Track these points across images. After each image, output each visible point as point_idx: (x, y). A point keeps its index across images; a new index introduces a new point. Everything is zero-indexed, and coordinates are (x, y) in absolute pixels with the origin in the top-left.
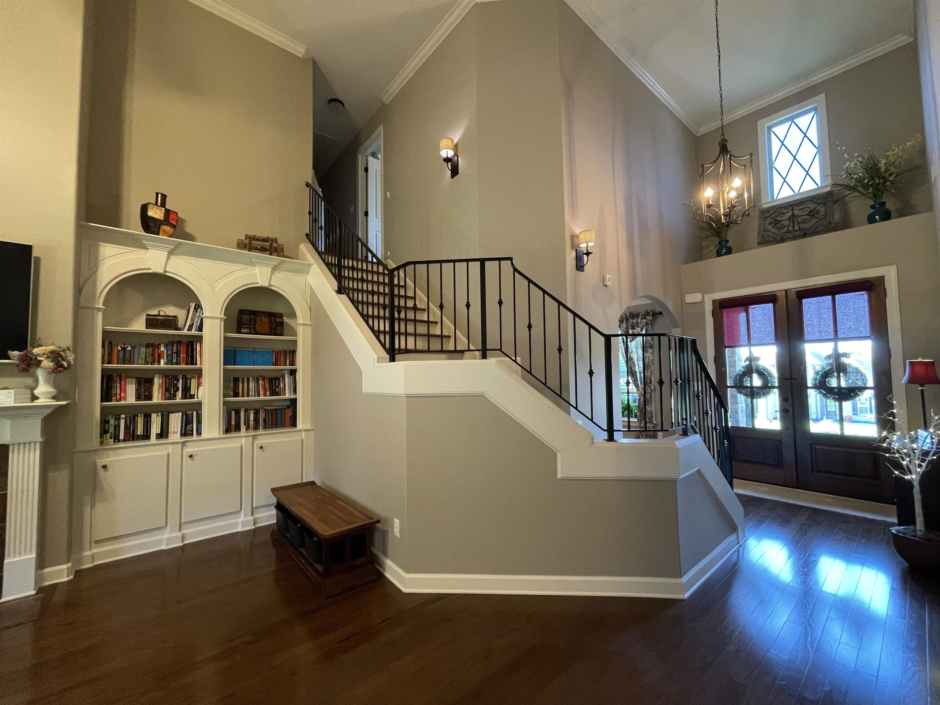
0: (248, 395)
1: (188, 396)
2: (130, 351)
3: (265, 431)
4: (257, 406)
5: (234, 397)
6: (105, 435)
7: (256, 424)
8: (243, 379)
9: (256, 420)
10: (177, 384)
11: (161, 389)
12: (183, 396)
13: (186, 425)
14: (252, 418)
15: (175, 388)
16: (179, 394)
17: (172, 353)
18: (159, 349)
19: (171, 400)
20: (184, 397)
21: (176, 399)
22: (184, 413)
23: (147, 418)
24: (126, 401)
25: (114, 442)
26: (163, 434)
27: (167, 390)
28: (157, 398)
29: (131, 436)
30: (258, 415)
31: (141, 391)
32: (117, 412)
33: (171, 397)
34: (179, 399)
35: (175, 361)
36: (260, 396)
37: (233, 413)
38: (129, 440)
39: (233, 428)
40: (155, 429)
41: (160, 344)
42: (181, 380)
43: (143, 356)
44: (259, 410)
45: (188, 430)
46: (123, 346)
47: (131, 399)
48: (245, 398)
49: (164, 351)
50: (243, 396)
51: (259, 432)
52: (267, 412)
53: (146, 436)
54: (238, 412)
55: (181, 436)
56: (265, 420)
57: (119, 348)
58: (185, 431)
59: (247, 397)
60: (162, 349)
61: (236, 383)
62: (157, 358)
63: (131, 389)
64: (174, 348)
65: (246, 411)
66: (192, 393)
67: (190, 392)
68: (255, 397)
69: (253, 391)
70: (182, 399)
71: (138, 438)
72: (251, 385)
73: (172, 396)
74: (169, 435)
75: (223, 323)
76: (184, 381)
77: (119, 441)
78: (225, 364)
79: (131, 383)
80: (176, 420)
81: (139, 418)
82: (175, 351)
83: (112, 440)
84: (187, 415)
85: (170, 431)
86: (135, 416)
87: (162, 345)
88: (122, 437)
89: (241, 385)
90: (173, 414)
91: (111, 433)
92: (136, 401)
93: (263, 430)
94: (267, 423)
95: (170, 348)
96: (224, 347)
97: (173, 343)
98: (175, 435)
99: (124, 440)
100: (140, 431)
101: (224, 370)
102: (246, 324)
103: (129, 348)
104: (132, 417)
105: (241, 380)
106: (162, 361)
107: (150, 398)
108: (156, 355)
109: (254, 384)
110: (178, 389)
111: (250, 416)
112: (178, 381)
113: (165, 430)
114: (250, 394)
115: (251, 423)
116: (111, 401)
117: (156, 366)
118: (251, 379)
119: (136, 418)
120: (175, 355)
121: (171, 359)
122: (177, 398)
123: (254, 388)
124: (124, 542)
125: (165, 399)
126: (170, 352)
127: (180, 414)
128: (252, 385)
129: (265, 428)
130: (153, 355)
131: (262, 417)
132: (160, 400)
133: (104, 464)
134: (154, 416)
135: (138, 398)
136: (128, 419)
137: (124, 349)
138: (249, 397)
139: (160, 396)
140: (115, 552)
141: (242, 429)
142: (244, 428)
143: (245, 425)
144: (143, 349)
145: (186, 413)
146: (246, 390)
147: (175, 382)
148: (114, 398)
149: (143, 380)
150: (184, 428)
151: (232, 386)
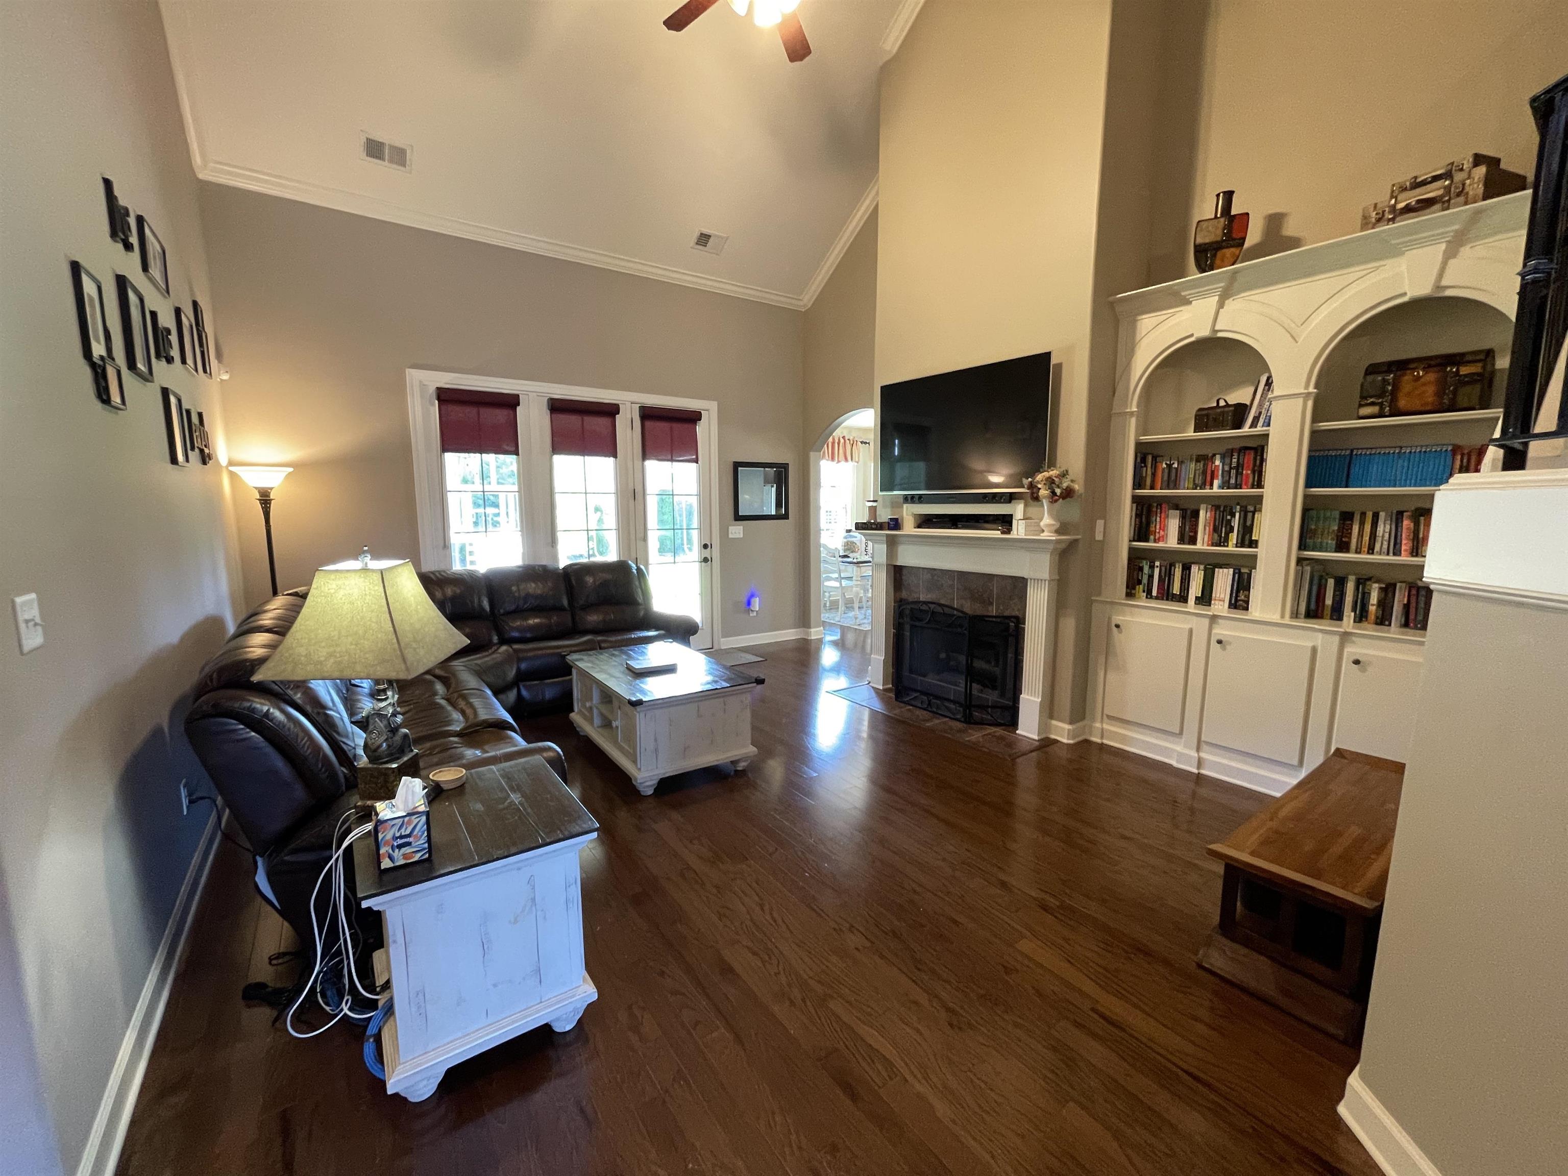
0: (1371, 550)
1: (1247, 542)
2: (1176, 469)
3: (1403, 634)
4: (1390, 577)
5: (1336, 551)
6: (1137, 587)
7: (1383, 611)
8: (1363, 514)
9: (1385, 605)
10: (1230, 520)
11: (1207, 528)
12: (1239, 541)
13: (1238, 592)
14: (1374, 598)
15: (1228, 527)
16: (1233, 537)
17: (1231, 468)
18: (1213, 463)
19: (1220, 546)
20: (1241, 543)
21: (1227, 546)
22: (1237, 571)
23: (1187, 568)
24: (1166, 543)
25: (1147, 597)
26: (1205, 599)
27: (1215, 530)
28: (1202, 544)
29: (1166, 594)
30: (1390, 595)
31: (1185, 530)
32: (1151, 556)
33: (1220, 542)
34: (1231, 548)
35: (1233, 481)
36: (1400, 555)
37: (1331, 582)
38: (1163, 599)
39: (1328, 611)
40: (1195, 589)
41: (1214, 455)
42: (1237, 515)
43: (1192, 476)
44: (1395, 585)
45: (1240, 600)
46: (1168, 463)
47: (1172, 542)
48: (1364, 557)
49: (1219, 466)
50: (1358, 551)
51: (1389, 632)
52: (1414, 592)
53: (1183, 598)
54: (1340, 583)
55: (1229, 608)
56: (1407, 607)
57: (1164, 466)
58: (1236, 600)
59: (1368, 553)
60: (1218, 462)
61: (1344, 524)
62: (1209, 478)
63: (1173, 524)
64: (1234, 460)
65: (1360, 582)
66: (1253, 538)
67: (1251, 536)
68: (1388, 554)
69: (1385, 543)
70: (1237, 547)
71: (1173, 598)
72: (1380, 529)
73: (1222, 540)
74: (1213, 602)
75: (1310, 404)
76: (1242, 516)
77: (1151, 597)
78: (1309, 484)
79: (1174, 517)
80: (1224, 580)
81: (1177, 569)
82: (1234, 465)
83: (1145, 594)
84: (1240, 574)
85: (1214, 595)
86: (1172, 565)
87: (1218, 457)
88: (1154, 593)
89: (1356, 529)
90: (1221, 570)
91: (1145, 584)
92: (1178, 543)
93: (1398, 630)
94: (1412, 617)
95: (1227, 460)
96: (1310, 451)
97: (1231, 452)
98: (1220, 606)
99: (1157, 598)
100: (1176, 590)
101: (1306, 497)
102: (1371, 397)
103: (1176, 465)
104: (1168, 567)
105: (1357, 518)
106: (1216, 483)
107: (1193, 541)
108: (1209, 472)
109: (1388, 527)
110: (1231, 530)
111: (1369, 594)
112: (1233, 515)
113: (1207, 593)
114: (1377, 547)
115: (1372, 609)
116: (1147, 540)
117: (1207, 491)
118: (1382, 515)
119: (1173, 568)
120: (1233, 472)
121: (1227, 478)
122: (1230, 543)
123: (1387, 535)
124: (1131, 730)
125: (1212, 545)
126: (1227, 468)
127: (1231, 571)
128: (1384, 529)
129: (1406, 625)
130: (1204, 473)
131: (1399, 601)
132: (1205, 544)
133: (1119, 623)
134: (1195, 569)
135: (1181, 540)
136: (1163, 569)
137: (1169, 466)
138: (1373, 553)
139: (1206, 539)
140: (1124, 739)
141: (1345, 618)
142: (1349, 616)
143: (1354, 609)
144: (1193, 465)
145: (1240, 570)
146: (1366, 538)
147: (1229, 517)
148: (1152, 537)
149: (1189, 512)
150: (1234, 595)
151: (1336, 528)
